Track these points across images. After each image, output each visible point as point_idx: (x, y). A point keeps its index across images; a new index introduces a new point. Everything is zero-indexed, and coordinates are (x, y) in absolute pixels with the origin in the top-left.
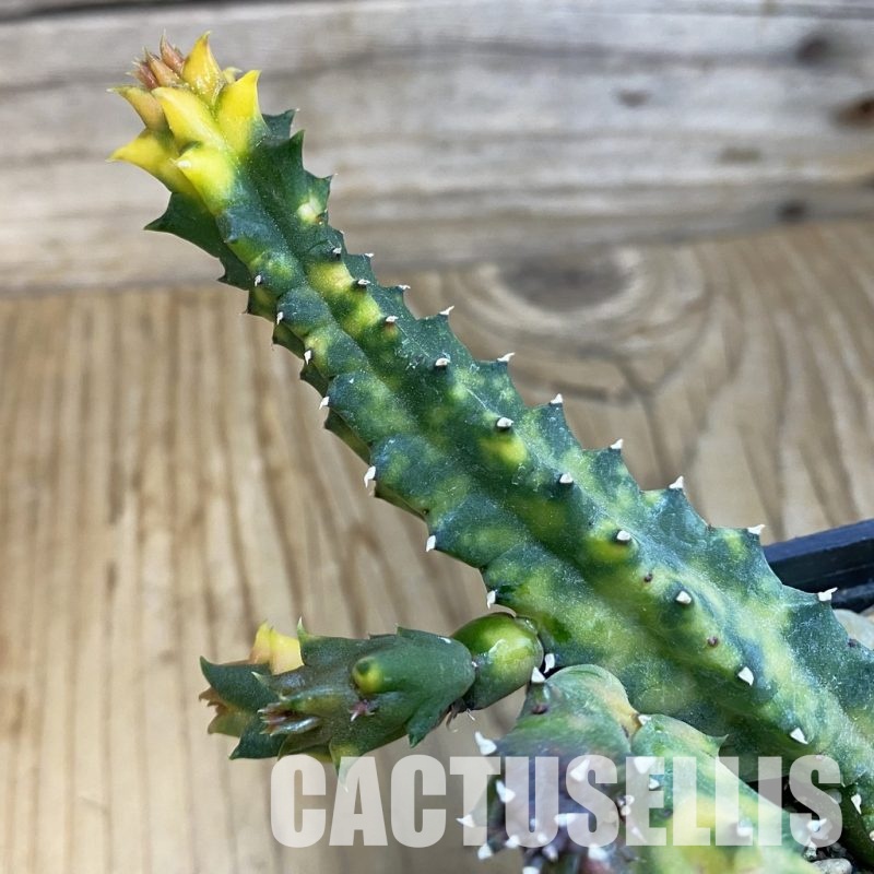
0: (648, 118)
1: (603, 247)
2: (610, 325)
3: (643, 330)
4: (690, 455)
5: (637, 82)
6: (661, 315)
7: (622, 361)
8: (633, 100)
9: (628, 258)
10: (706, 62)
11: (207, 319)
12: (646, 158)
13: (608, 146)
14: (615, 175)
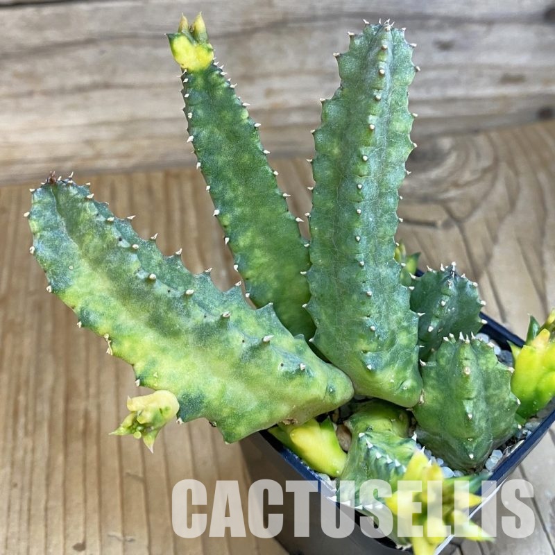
0: (456, 57)
1: (432, 137)
2: (436, 183)
3: (456, 185)
4: (488, 257)
5: (447, 36)
6: (467, 176)
7: (443, 203)
8: (445, 46)
9: (445, 143)
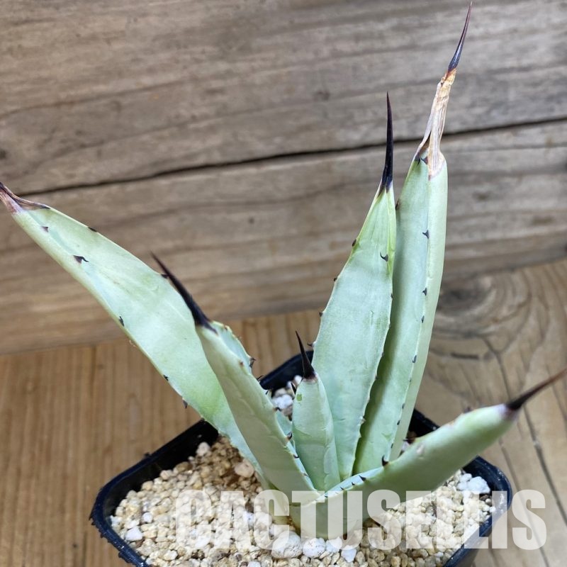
0: (492, 206)
1: (474, 276)
2: (478, 319)
3: (496, 321)
5: (484, 188)
6: (505, 312)
7: (485, 337)
8: (483, 197)
9: (487, 281)
10: (520, 174)
11: (264, 334)
12: (494, 227)
13: (473, 222)
14: (478, 237)
